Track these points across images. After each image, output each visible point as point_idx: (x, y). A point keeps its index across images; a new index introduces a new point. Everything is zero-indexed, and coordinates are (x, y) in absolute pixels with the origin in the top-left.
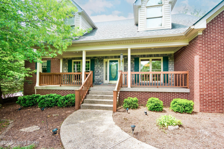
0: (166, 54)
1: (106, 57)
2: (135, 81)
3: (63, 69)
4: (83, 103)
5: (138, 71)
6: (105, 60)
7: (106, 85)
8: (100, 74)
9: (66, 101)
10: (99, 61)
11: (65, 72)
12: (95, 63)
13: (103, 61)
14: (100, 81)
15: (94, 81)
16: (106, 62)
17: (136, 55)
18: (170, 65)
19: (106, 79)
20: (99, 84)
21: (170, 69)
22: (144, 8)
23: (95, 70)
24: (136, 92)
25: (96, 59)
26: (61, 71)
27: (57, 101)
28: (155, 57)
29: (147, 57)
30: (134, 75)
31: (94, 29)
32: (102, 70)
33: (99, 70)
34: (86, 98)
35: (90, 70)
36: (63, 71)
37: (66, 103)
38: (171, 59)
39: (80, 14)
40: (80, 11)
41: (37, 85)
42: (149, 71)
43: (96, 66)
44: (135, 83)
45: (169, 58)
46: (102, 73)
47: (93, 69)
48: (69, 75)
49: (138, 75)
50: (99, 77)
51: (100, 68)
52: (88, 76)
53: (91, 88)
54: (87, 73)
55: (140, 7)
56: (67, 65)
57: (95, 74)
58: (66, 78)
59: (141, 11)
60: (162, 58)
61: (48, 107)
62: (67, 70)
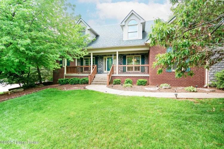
0: (143, 53)
1: (105, 56)
2: (124, 71)
3: (77, 64)
4: (92, 82)
5: (126, 65)
6: (104, 57)
7: (105, 73)
8: (102, 67)
9: (84, 81)
10: (101, 58)
11: (79, 65)
12: (98, 59)
13: (103, 58)
14: (101, 71)
15: (97, 71)
16: (105, 59)
17: (124, 54)
18: (146, 60)
19: (105, 70)
20: (101, 73)
21: (145, 63)
22: (126, 26)
23: (98, 64)
24: (121, 77)
25: (98, 56)
26: (76, 65)
27: (79, 81)
28: (136, 55)
29: (131, 55)
30: (123, 67)
31: (97, 36)
32: (102, 64)
33: (100, 64)
34: (93, 80)
35: (95, 64)
36: (77, 65)
37: (84, 82)
38: (146, 56)
39: (88, 30)
40: (89, 28)
41: (65, 73)
42: (132, 64)
43: (99, 61)
44: (124, 72)
45: (145, 56)
46: (102, 66)
47: (97, 64)
48: (81, 67)
49: (125, 67)
50: (100, 68)
51: (102, 62)
52: (94, 68)
53: (96, 75)
54: (94, 66)
55: (124, 26)
56: (80, 61)
57: (98, 66)
58: (80, 70)
59: (125, 28)
60: (140, 56)
61: (75, 84)
62: (80, 64)
